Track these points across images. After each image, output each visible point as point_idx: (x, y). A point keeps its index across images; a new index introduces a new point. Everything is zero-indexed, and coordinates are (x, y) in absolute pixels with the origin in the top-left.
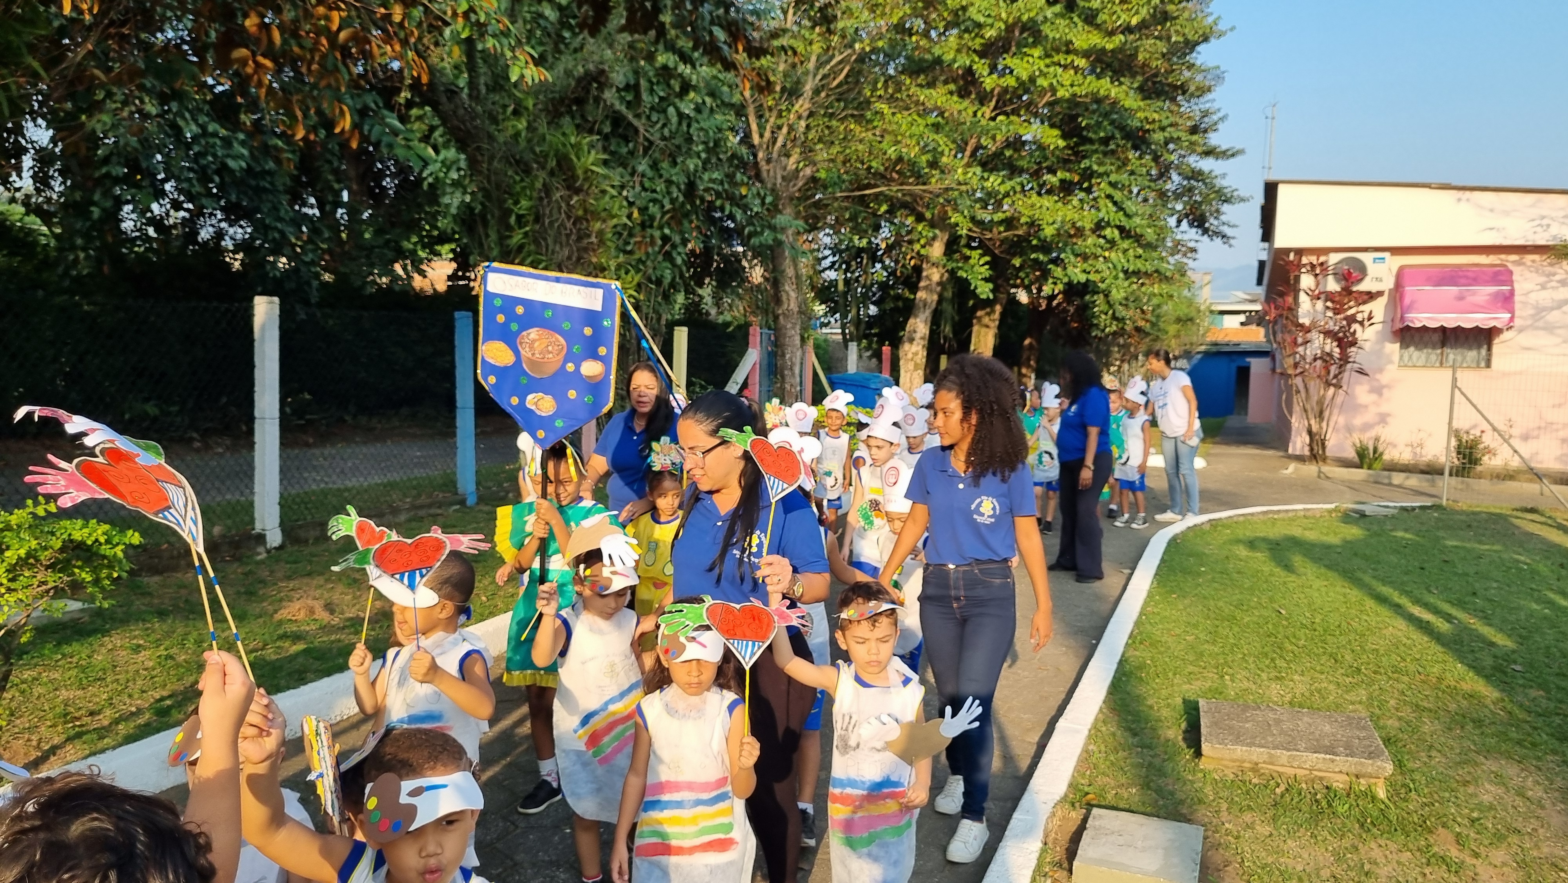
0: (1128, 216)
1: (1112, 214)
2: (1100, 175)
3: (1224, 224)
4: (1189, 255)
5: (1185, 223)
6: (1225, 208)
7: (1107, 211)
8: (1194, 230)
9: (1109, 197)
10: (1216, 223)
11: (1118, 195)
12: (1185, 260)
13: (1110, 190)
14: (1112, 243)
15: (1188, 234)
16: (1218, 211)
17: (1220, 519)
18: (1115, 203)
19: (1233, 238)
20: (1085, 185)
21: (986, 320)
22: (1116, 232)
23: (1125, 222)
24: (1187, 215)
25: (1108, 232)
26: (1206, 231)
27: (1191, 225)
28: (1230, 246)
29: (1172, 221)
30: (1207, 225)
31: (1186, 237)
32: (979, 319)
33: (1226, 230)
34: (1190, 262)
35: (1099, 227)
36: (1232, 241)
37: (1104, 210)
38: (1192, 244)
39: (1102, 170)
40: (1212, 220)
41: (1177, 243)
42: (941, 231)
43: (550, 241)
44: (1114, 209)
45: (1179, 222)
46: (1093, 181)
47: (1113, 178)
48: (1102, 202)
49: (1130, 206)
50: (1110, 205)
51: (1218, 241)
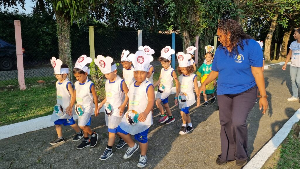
21: (287, 35)
32: (285, 34)
42: (276, 14)
43: (190, 17)
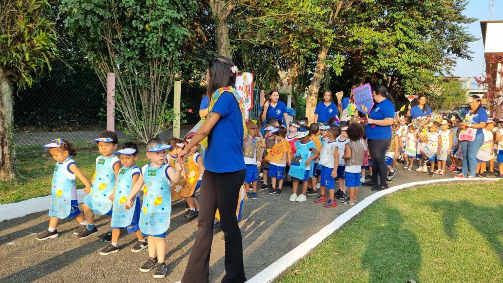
0: (410, 38)
1: (402, 37)
2: (398, 20)
3: (468, 52)
4: (452, 64)
5: (451, 52)
6: (469, 44)
7: (399, 35)
8: (455, 54)
9: (401, 29)
10: (465, 51)
11: (405, 29)
12: (451, 67)
13: (401, 26)
14: (402, 50)
15: (453, 56)
16: (466, 46)
17: (424, 185)
18: (404, 32)
19: (473, 58)
20: (392, 25)
22: (405, 45)
23: (409, 41)
24: (452, 48)
25: (401, 46)
26: (460, 55)
27: (454, 53)
28: (472, 60)
29: (446, 51)
30: (461, 52)
31: (451, 57)
33: (469, 54)
34: (453, 67)
35: (397, 43)
36: (472, 59)
37: (398, 35)
38: (454, 60)
39: (398, 18)
40: (463, 50)
41: (447, 60)
44: (403, 35)
45: (448, 51)
46: (395, 23)
47: (403, 20)
48: (398, 32)
49: (411, 34)
50: (402, 33)
51: (466, 59)
